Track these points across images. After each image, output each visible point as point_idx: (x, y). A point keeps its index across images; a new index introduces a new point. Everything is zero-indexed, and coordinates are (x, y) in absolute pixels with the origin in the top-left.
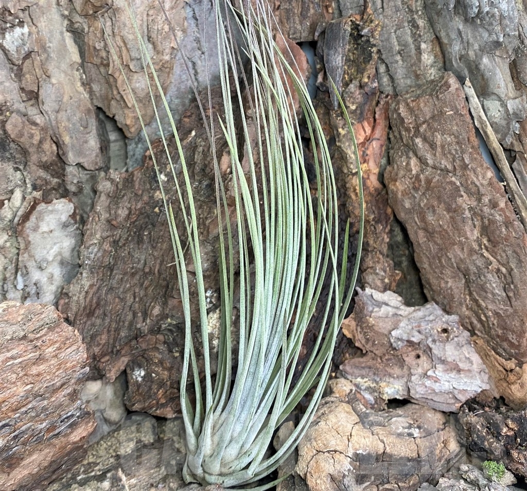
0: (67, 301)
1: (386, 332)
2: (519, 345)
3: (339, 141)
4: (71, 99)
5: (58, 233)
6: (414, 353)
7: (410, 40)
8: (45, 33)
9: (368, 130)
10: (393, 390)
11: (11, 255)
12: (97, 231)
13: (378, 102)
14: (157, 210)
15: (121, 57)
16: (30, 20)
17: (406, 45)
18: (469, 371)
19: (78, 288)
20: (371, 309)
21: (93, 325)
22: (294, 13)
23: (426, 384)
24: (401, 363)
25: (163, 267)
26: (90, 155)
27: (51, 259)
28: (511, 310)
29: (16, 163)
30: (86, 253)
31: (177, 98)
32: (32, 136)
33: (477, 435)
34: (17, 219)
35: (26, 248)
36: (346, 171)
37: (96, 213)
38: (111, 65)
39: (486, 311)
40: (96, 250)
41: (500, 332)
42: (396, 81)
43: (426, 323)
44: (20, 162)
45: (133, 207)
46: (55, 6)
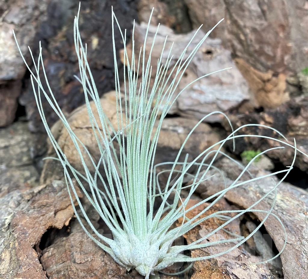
2: (275, 56)
18: (231, 84)
23: (192, 96)
28: (265, 23)
39: (244, 29)
41: (257, 47)
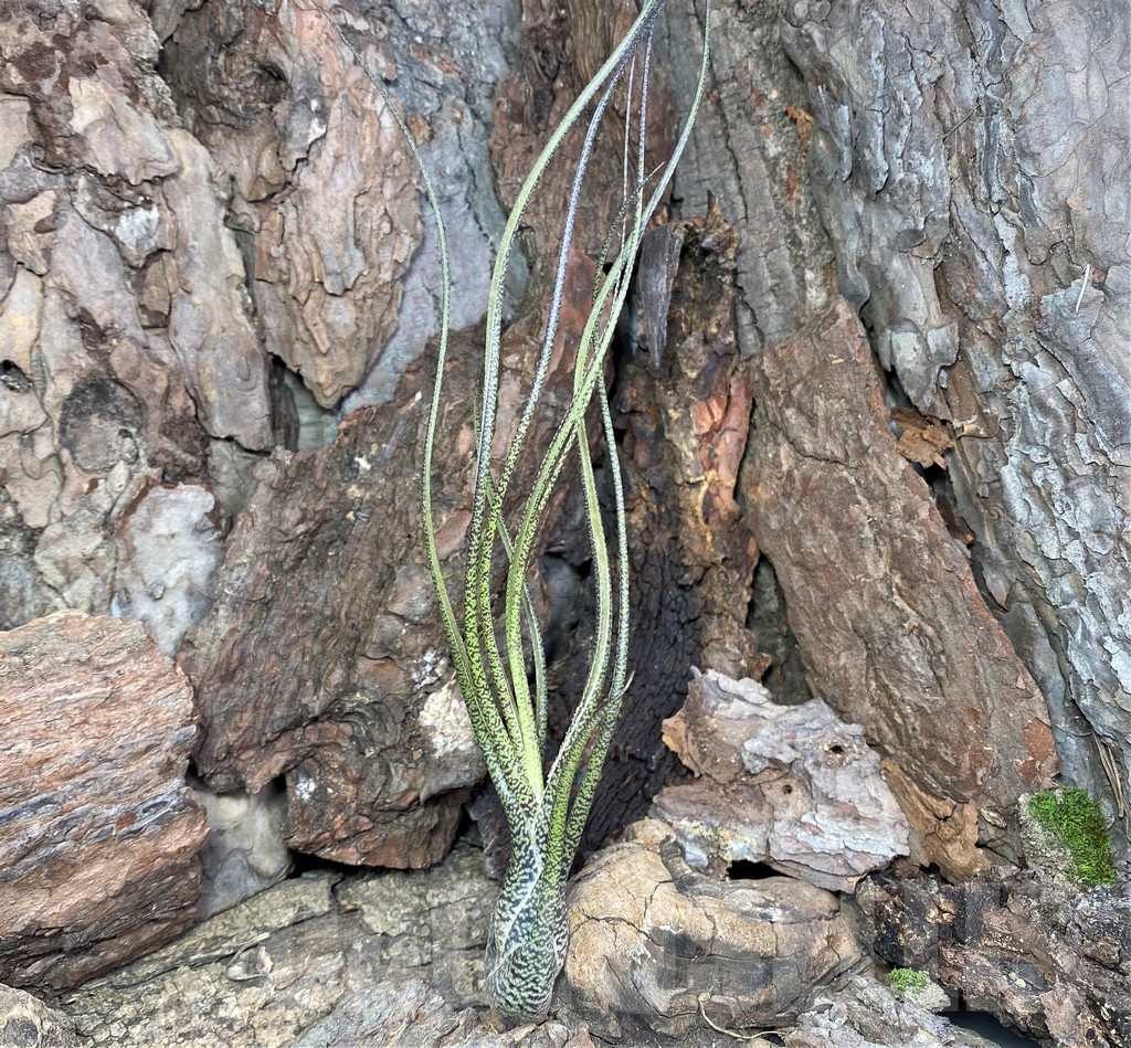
0: (190, 654)
1: (736, 742)
2: (958, 767)
3: (669, 431)
4: (224, 330)
5: (186, 542)
6: (781, 784)
7: (789, 267)
8: (187, 225)
9: (718, 413)
10: (741, 845)
11: (106, 571)
12: (248, 541)
13: (736, 369)
14: (350, 515)
15: (310, 269)
16: (163, 201)
17: (782, 276)
18: (875, 820)
19: (209, 633)
20: (713, 703)
21: (229, 695)
22: (596, 217)
23: (799, 837)
24: (759, 799)
25: (355, 608)
26: (251, 424)
27: (171, 583)
28: (942, 702)
29: (124, 423)
30: (227, 578)
31: (407, 352)
32: (153, 380)
33: (887, 923)
34: (116, 510)
35: (128, 559)
36: (680, 481)
37: (250, 514)
38: (294, 281)
39: (902, 706)
40: (244, 574)
41: (925, 743)
42: (767, 339)
43: (805, 733)
44: (131, 423)
45: (310, 507)
46: (206, 184)
